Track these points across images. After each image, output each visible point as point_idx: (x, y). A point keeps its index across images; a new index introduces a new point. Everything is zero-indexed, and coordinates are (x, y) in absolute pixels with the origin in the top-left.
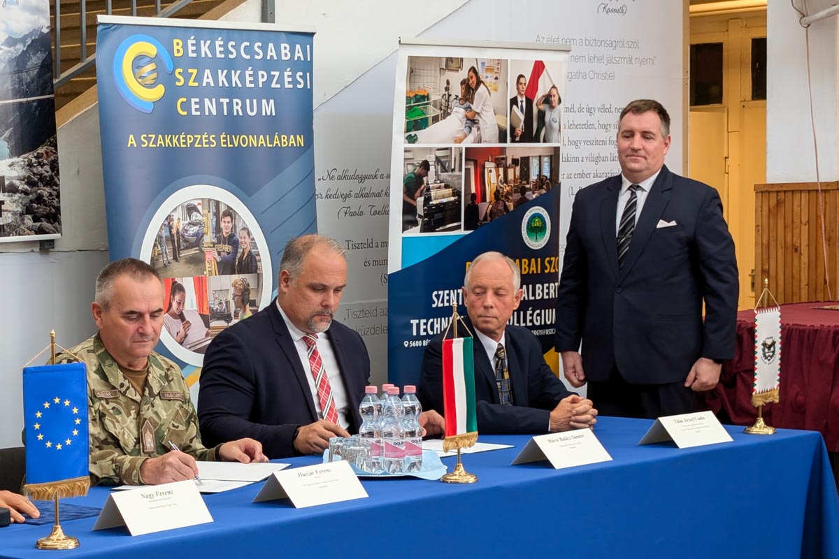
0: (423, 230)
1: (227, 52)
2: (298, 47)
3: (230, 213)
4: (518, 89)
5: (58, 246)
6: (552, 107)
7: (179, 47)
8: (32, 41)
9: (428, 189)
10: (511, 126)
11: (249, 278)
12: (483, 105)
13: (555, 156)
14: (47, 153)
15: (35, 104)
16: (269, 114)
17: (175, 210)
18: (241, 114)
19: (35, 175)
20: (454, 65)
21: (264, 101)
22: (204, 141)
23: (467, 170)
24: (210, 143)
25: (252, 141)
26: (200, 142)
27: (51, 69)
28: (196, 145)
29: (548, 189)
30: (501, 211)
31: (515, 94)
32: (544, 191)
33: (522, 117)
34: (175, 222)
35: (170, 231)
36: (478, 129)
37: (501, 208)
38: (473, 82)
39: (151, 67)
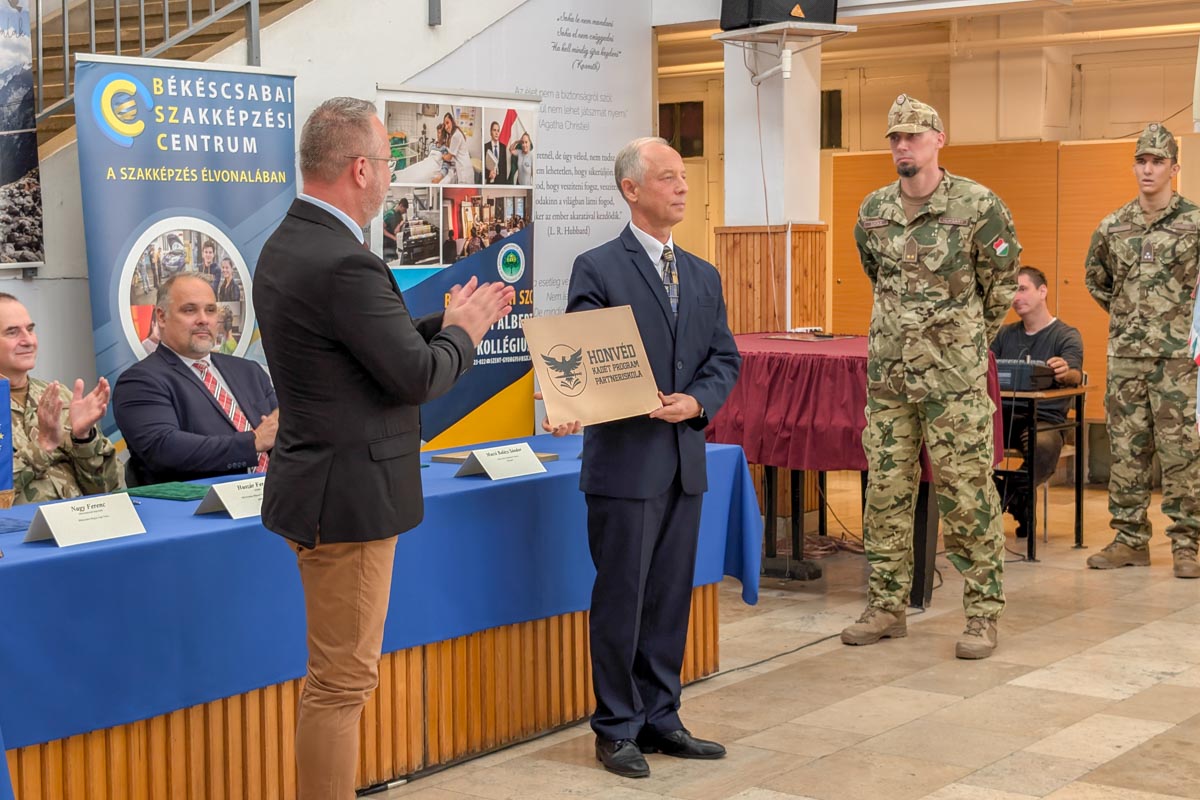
0: (403, 263)
1: (207, 91)
2: (279, 89)
3: (211, 243)
4: (492, 134)
5: (41, 274)
6: (524, 153)
7: (159, 86)
8: (14, 77)
9: (407, 226)
10: (486, 170)
11: (232, 306)
12: (460, 148)
13: (528, 198)
14: (29, 184)
15: (16, 137)
16: (250, 151)
17: (156, 240)
18: (222, 150)
19: (16, 205)
20: (430, 111)
21: (246, 139)
22: (185, 175)
23: (445, 209)
24: (191, 177)
25: (234, 176)
26: (181, 176)
27: (33, 105)
28: (177, 179)
29: (521, 227)
30: (477, 247)
31: (489, 139)
32: (518, 230)
33: (496, 161)
34: (156, 251)
35: (151, 260)
36: (455, 171)
37: (477, 244)
38: (449, 127)
39: (130, 104)
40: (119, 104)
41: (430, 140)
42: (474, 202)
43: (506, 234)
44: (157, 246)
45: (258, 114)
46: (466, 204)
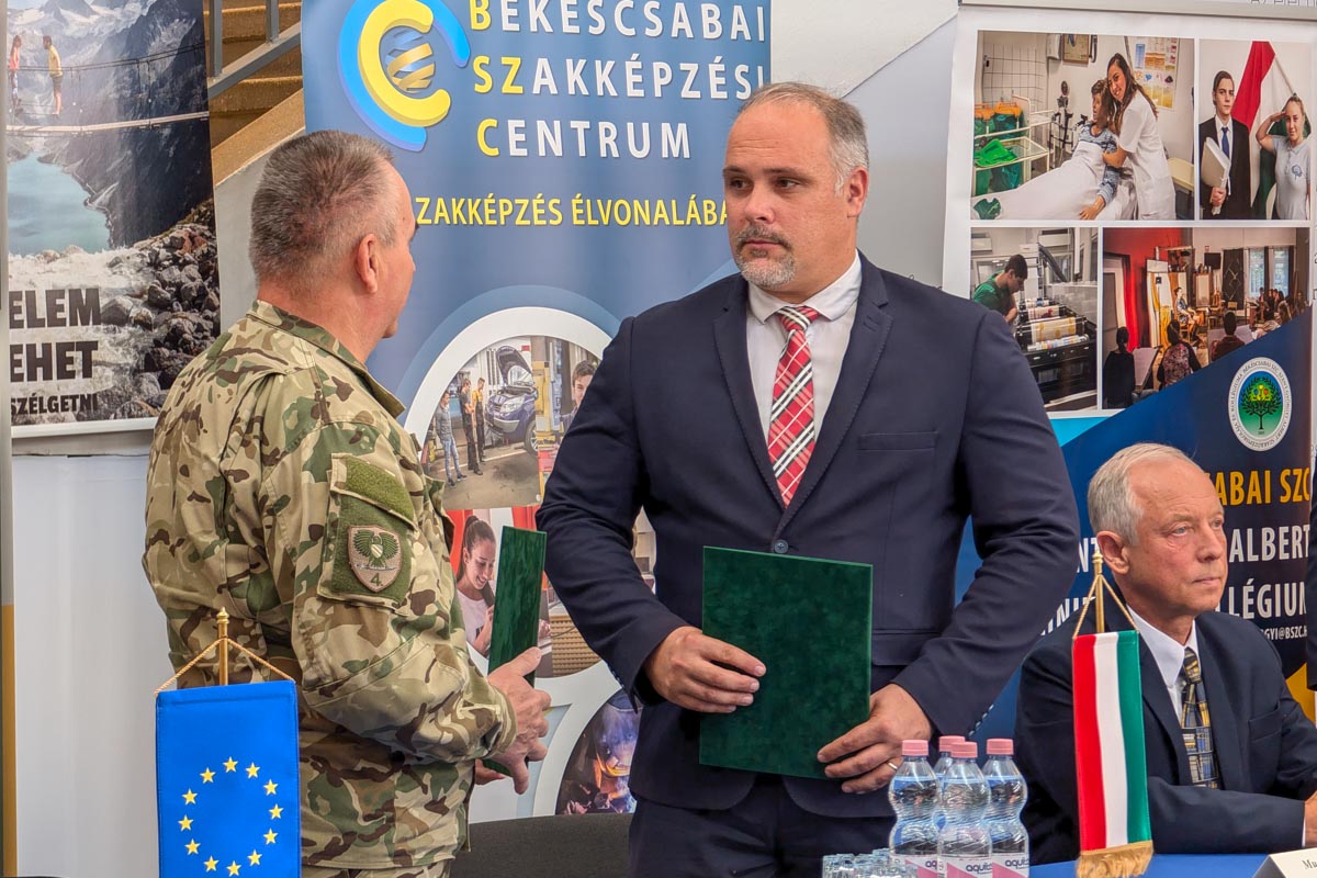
4: (1217, 101)
6: (1290, 144)
9: (1025, 319)
10: (1202, 186)
12: (1143, 136)
14: (192, 238)
15: (167, 132)
16: (676, 154)
17: (473, 359)
18: (615, 154)
19: (164, 284)
20: (1077, 51)
21: (666, 128)
22: (536, 211)
23: (1109, 278)
24: (547, 215)
25: (639, 211)
26: (528, 214)
27: (201, 59)
28: (519, 221)
29: (1284, 321)
30: (1182, 366)
31: (1210, 112)
32: (1275, 325)
33: (1226, 164)
34: (474, 386)
35: (463, 408)
36: (1132, 189)
37: (1182, 359)
38: (1119, 88)
39: (421, 52)
40: (395, 52)
41: (1076, 119)
42: (1177, 261)
43: (1248, 334)
44: (477, 372)
45: (693, 68)
46: (1157, 267)
